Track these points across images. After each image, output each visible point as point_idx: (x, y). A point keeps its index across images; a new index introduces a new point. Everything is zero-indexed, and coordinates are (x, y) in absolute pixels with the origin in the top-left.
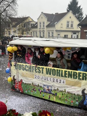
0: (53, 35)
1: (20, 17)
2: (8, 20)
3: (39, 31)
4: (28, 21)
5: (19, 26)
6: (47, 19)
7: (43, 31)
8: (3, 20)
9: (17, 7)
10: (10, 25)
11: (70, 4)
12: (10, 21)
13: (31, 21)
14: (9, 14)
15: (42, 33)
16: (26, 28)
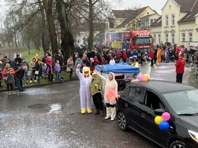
0: (191, 39)
1: (130, 9)
3: (165, 32)
5: (128, 26)
6: (179, 8)
7: (173, 32)
13: (151, 15)
15: (170, 35)
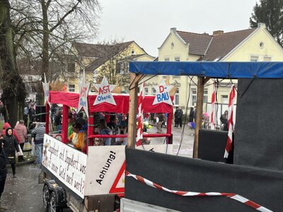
0: (205, 98)
1: (106, 43)
2: (70, 51)
4: (128, 53)
5: (102, 70)
6: (188, 49)
7: (177, 85)
8: (53, 51)
9: (97, 13)
10: (76, 65)
11: (259, 4)
12: (76, 52)
13: (138, 56)
14: (74, 32)
16: (124, 75)
